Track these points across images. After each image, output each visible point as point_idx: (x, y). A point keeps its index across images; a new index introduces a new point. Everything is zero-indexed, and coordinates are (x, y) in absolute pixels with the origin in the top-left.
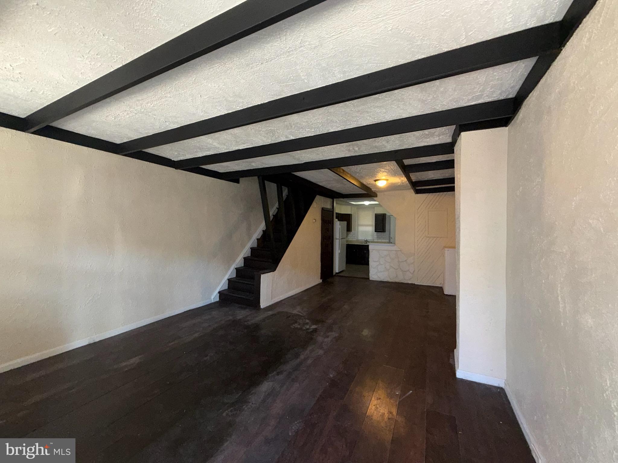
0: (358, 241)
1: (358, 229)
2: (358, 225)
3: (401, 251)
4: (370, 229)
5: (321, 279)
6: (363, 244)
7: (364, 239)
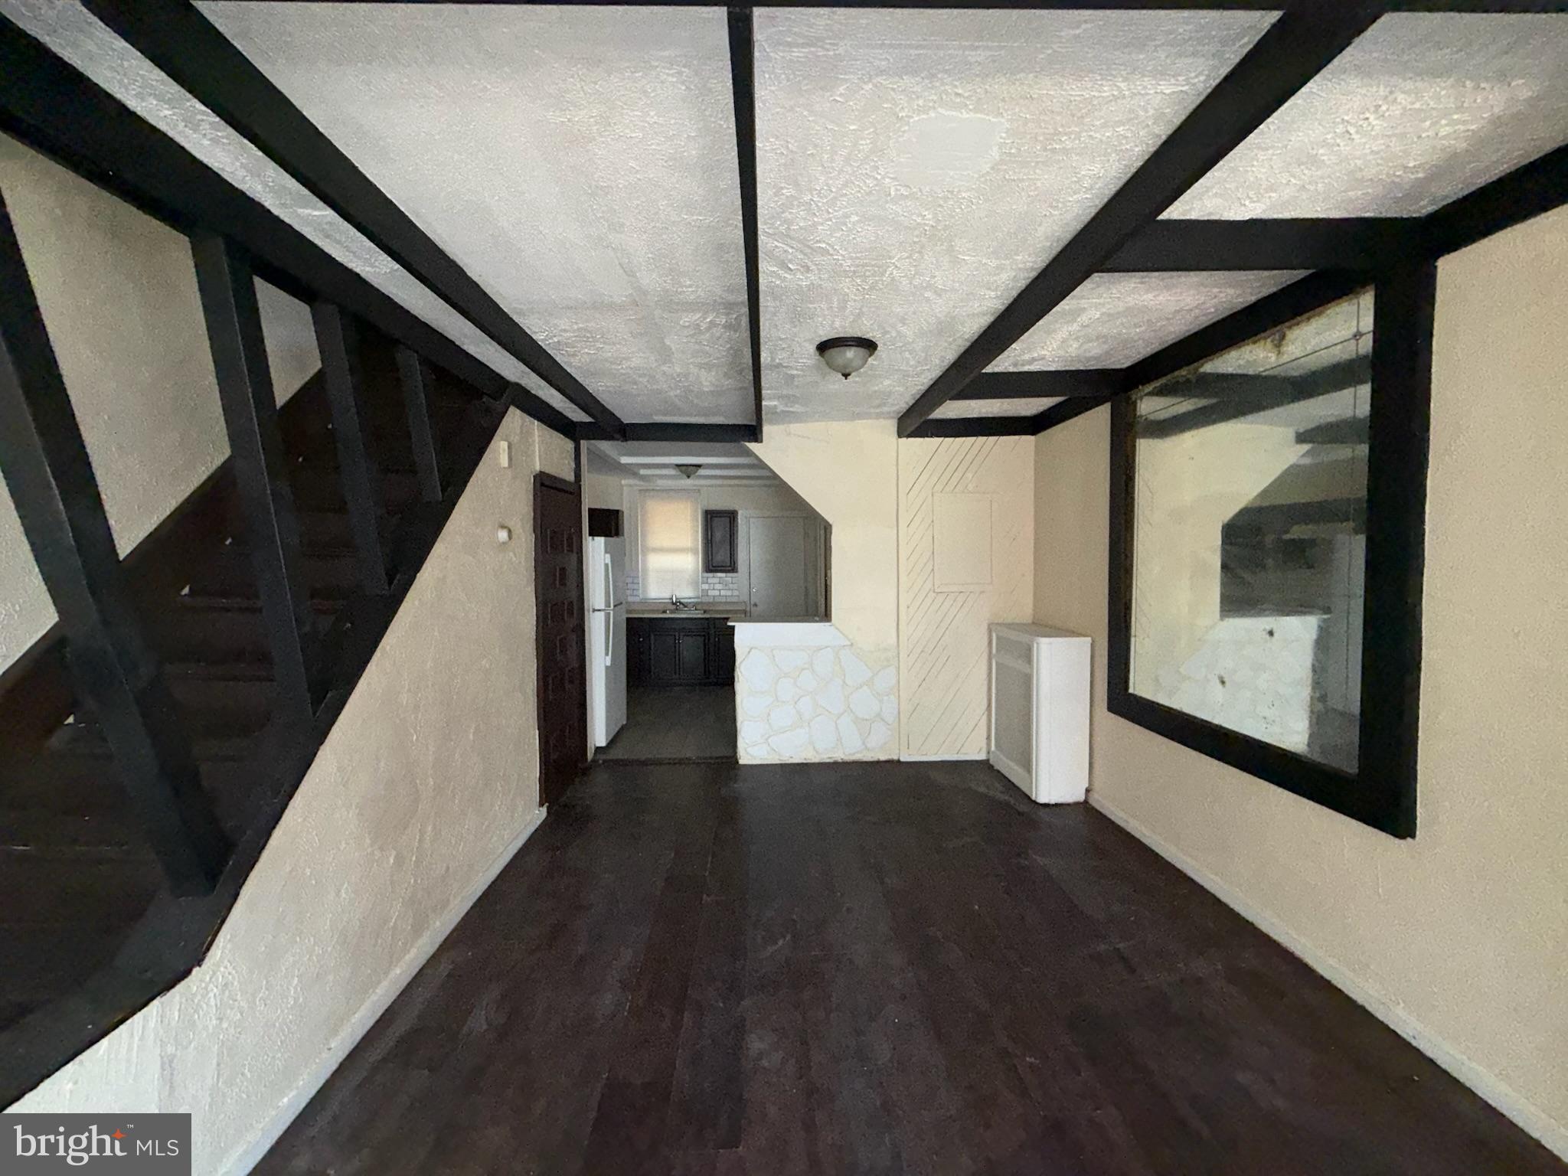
0: (645, 602)
1: (644, 562)
2: (646, 550)
3: (852, 645)
4: (689, 562)
5: (541, 805)
6: (668, 615)
7: (667, 595)
